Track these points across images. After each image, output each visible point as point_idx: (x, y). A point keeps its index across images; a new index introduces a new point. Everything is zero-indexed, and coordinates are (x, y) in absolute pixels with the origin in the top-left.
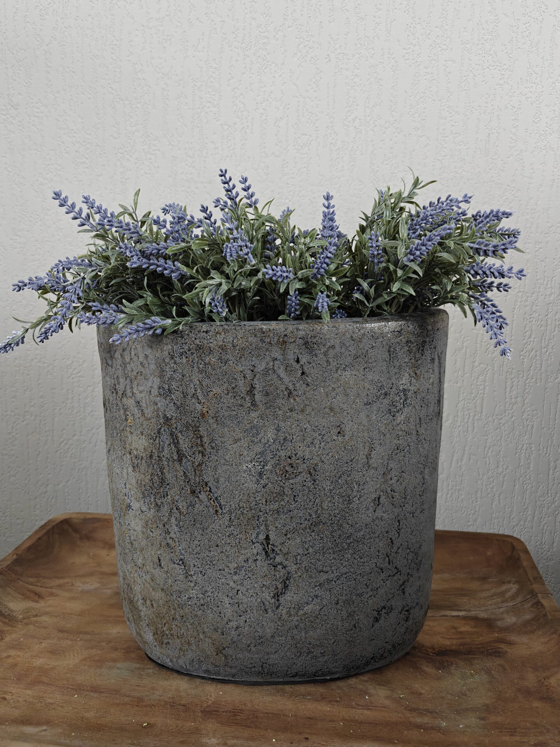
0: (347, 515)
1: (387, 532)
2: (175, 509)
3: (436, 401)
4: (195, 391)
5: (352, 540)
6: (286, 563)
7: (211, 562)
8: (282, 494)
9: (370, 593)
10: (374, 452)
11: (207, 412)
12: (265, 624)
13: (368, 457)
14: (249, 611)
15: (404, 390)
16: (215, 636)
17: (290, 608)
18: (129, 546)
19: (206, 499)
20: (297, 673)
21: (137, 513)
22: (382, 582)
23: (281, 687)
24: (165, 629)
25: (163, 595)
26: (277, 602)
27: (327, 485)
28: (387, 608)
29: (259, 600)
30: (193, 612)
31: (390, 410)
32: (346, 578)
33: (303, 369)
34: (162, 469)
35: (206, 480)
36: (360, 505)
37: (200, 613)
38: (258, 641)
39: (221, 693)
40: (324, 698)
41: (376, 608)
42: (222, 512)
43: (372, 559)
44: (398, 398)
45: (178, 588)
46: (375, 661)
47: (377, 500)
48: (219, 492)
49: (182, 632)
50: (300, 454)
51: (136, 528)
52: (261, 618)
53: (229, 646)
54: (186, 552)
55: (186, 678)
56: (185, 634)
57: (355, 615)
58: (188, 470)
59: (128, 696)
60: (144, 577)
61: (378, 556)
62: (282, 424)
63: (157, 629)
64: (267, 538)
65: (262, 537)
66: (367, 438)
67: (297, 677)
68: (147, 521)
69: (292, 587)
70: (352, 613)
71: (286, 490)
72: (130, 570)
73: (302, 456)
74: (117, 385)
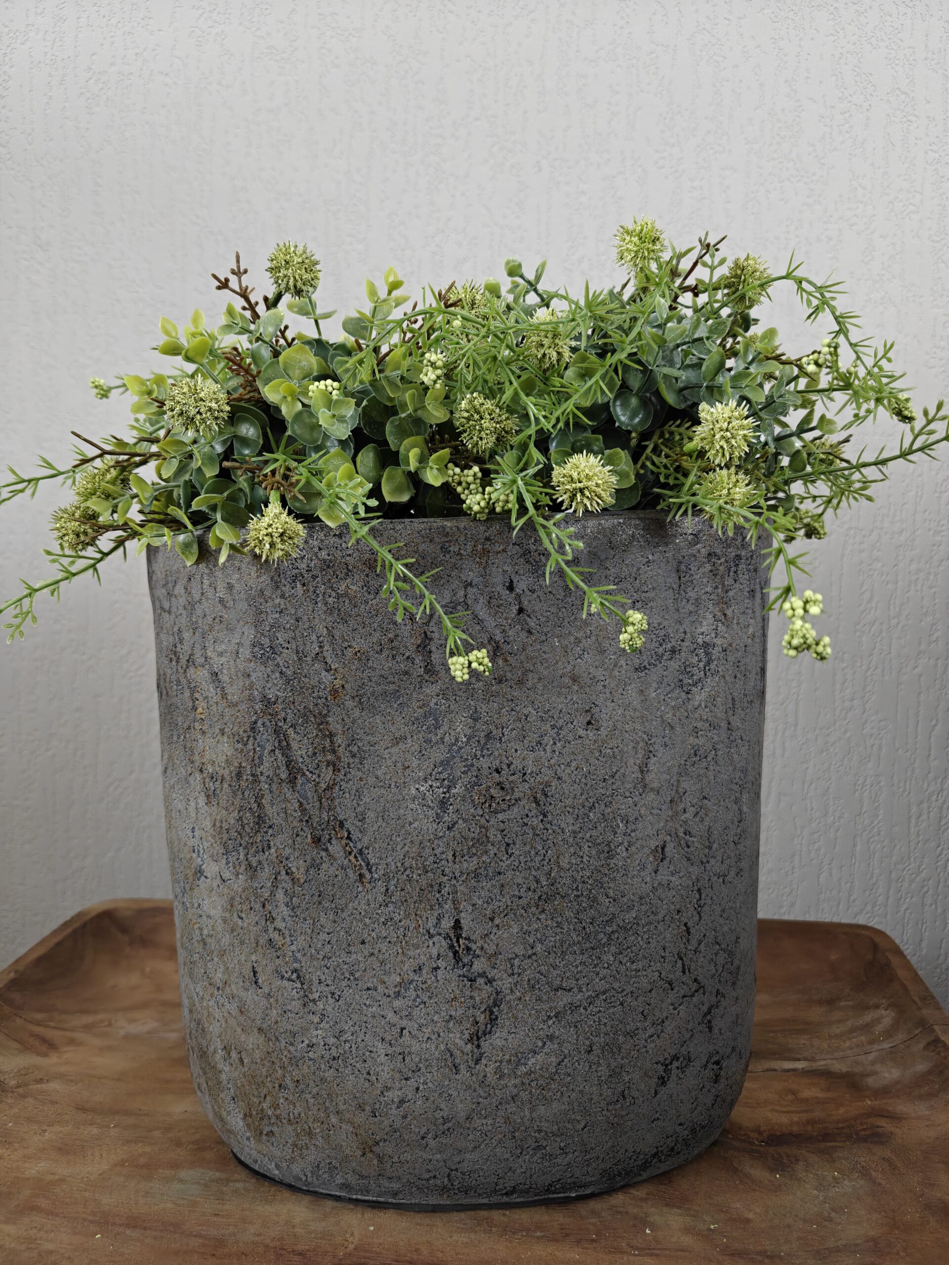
0: (606, 879)
1: (679, 912)
2: (283, 873)
3: (759, 670)
4: (320, 647)
5: (615, 928)
6: (491, 973)
7: (352, 974)
8: (482, 841)
9: (651, 1031)
10: (653, 760)
11: (343, 686)
12: (455, 1094)
13: (643, 769)
14: (423, 1070)
15: (706, 645)
16: (359, 1118)
17: (501, 1062)
18: (199, 948)
19: (342, 853)
20: (514, 1187)
21: (215, 885)
22: (671, 1007)
23: (484, 1213)
24: (265, 1105)
25: (261, 1040)
26: (476, 1050)
27: (568, 824)
28: (681, 1059)
29: (442, 1047)
30: (317, 1072)
31: (681, 681)
32: (605, 1000)
33: (520, 603)
34: (259, 799)
35: (341, 817)
36: (629, 860)
37: (329, 1074)
38: (441, 1127)
39: (372, 1228)
40: (567, 1235)
41: (661, 1059)
42: (372, 877)
43: (652, 963)
44: (695, 660)
45: (290, 1027)
46: (660, 1161)
47: (660, 850)
48: (365, 841)
49: (296, 1112)
50: (517, 764)
51: (212, 913)
52: (446, 1083)
53: (385, 1137)
54: (304, 955)
55: (307, 1199)
56: (302, 1115)
57: (624, 1074)
58: (306, 798)
59: (195, 1236)
60: (228, 1006)
61: (663, 957)
62: (483, 708)
63: (250, 1106)
64: (457, 925)
65: (447, 924)
66: (640, 734)
67: (515, 1195)
68: (233, 899)
69: (504, 1020)
70: (617, 1070)
71: (492, 833)
72: (201, 994)
73: (520, 767)
74: (179, 646)
